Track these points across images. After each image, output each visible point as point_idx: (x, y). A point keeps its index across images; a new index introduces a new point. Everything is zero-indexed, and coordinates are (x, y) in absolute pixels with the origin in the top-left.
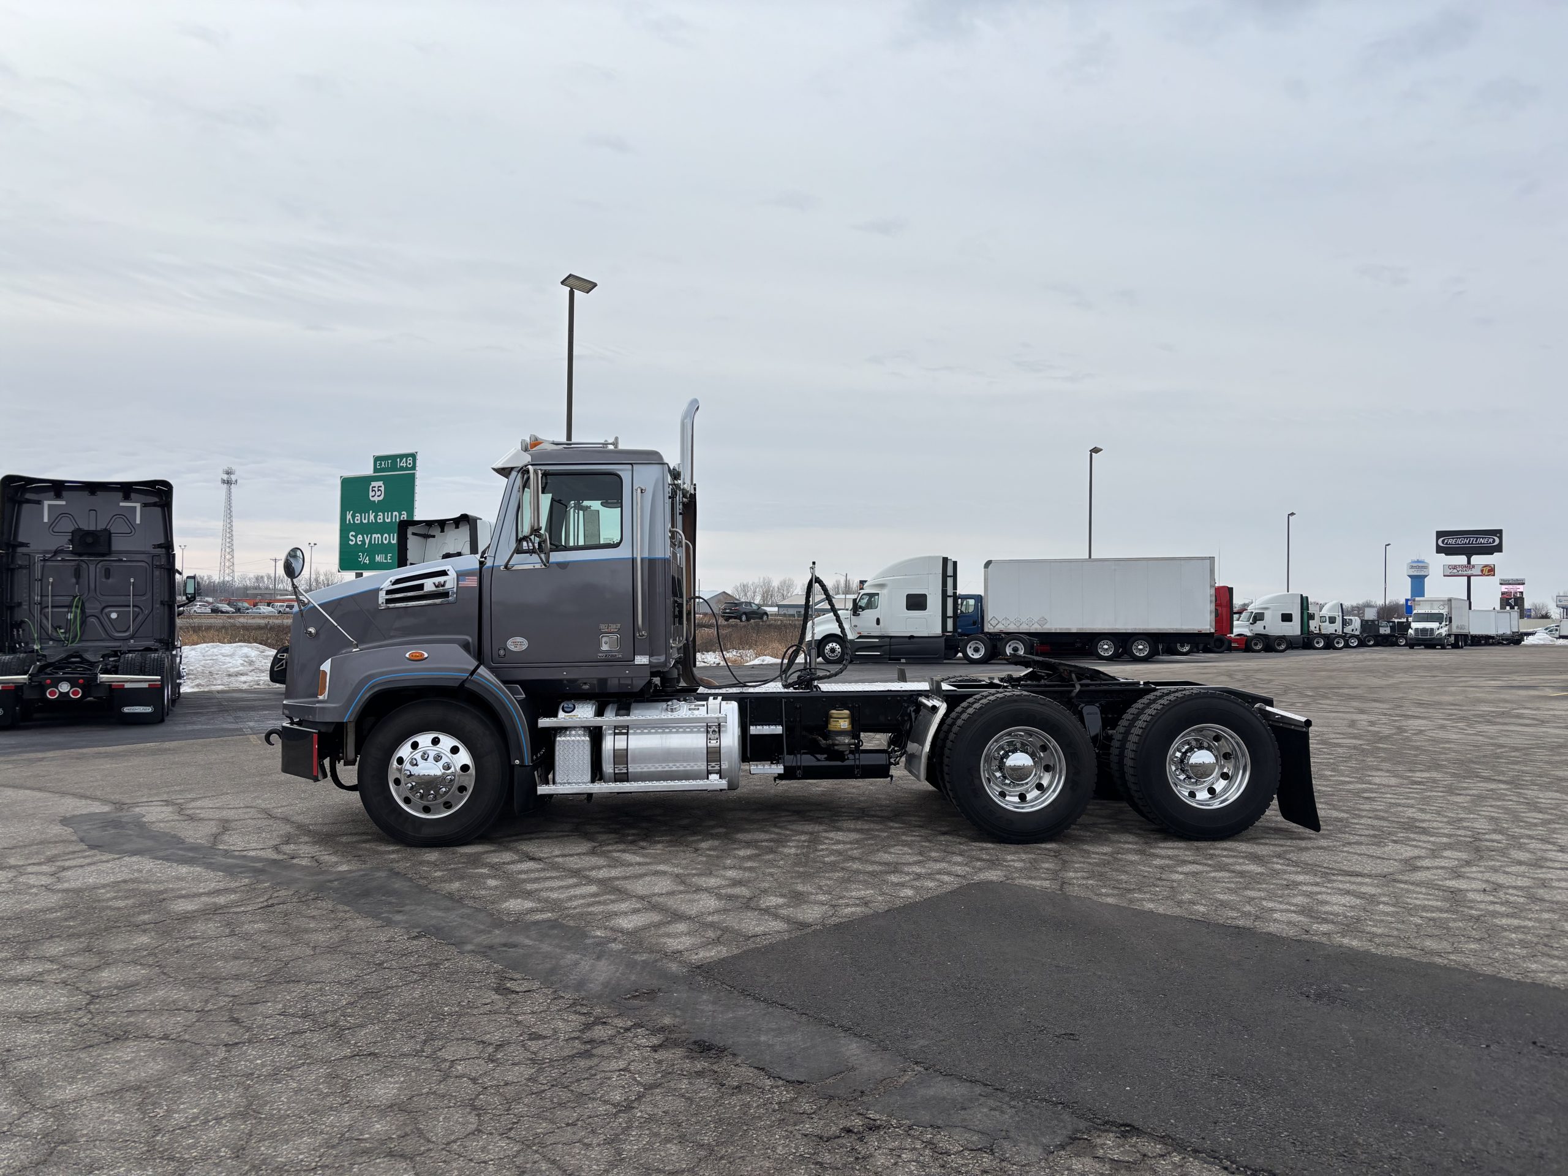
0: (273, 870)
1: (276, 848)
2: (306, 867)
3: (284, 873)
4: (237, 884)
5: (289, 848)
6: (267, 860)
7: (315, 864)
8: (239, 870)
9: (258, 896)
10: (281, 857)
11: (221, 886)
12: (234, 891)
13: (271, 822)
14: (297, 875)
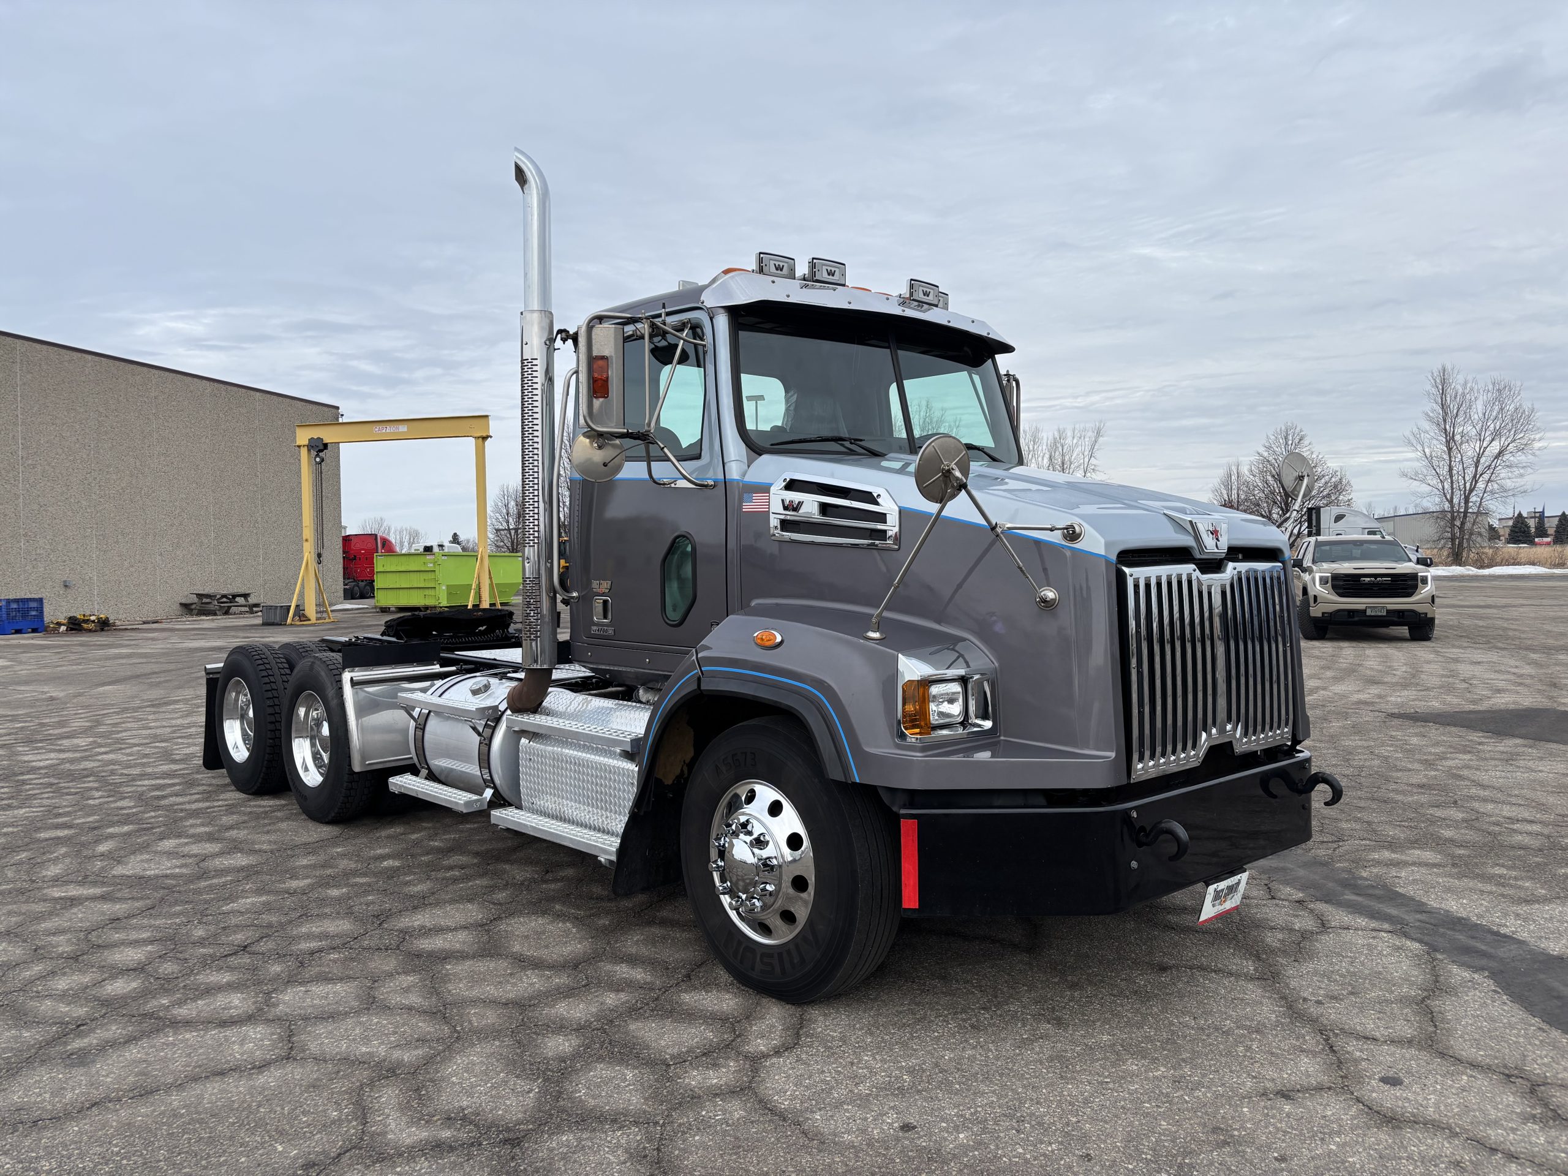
0: (1330, 885)
1: (1324, 926)
2: (1287, 883)
3: (1317, 878)
4: (1375, 870)
5: (1304, 922)
6: (1339, 904)
7: (1274, 886)
8: (1377, 892)
9: (1348, 852)
10: (1321, 907)
11: (1394, 872)
12: (1378, 863)
13: (1332, 1013)
14: (1301, 872)
